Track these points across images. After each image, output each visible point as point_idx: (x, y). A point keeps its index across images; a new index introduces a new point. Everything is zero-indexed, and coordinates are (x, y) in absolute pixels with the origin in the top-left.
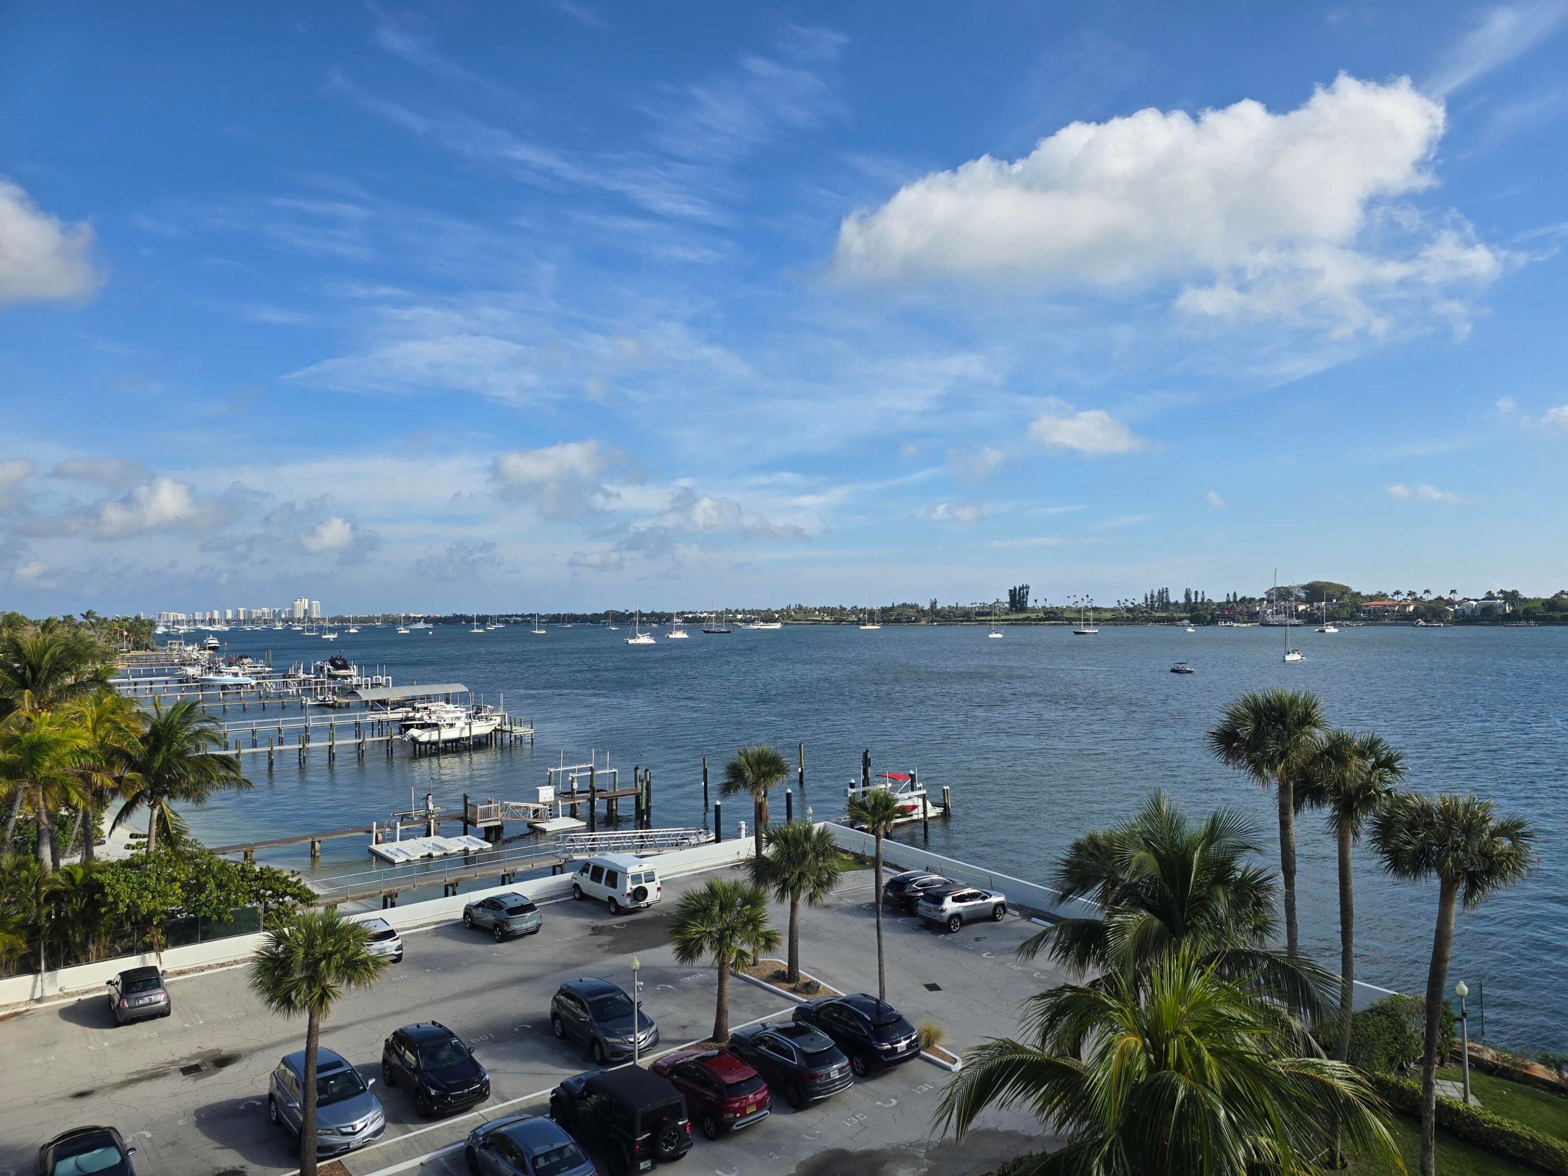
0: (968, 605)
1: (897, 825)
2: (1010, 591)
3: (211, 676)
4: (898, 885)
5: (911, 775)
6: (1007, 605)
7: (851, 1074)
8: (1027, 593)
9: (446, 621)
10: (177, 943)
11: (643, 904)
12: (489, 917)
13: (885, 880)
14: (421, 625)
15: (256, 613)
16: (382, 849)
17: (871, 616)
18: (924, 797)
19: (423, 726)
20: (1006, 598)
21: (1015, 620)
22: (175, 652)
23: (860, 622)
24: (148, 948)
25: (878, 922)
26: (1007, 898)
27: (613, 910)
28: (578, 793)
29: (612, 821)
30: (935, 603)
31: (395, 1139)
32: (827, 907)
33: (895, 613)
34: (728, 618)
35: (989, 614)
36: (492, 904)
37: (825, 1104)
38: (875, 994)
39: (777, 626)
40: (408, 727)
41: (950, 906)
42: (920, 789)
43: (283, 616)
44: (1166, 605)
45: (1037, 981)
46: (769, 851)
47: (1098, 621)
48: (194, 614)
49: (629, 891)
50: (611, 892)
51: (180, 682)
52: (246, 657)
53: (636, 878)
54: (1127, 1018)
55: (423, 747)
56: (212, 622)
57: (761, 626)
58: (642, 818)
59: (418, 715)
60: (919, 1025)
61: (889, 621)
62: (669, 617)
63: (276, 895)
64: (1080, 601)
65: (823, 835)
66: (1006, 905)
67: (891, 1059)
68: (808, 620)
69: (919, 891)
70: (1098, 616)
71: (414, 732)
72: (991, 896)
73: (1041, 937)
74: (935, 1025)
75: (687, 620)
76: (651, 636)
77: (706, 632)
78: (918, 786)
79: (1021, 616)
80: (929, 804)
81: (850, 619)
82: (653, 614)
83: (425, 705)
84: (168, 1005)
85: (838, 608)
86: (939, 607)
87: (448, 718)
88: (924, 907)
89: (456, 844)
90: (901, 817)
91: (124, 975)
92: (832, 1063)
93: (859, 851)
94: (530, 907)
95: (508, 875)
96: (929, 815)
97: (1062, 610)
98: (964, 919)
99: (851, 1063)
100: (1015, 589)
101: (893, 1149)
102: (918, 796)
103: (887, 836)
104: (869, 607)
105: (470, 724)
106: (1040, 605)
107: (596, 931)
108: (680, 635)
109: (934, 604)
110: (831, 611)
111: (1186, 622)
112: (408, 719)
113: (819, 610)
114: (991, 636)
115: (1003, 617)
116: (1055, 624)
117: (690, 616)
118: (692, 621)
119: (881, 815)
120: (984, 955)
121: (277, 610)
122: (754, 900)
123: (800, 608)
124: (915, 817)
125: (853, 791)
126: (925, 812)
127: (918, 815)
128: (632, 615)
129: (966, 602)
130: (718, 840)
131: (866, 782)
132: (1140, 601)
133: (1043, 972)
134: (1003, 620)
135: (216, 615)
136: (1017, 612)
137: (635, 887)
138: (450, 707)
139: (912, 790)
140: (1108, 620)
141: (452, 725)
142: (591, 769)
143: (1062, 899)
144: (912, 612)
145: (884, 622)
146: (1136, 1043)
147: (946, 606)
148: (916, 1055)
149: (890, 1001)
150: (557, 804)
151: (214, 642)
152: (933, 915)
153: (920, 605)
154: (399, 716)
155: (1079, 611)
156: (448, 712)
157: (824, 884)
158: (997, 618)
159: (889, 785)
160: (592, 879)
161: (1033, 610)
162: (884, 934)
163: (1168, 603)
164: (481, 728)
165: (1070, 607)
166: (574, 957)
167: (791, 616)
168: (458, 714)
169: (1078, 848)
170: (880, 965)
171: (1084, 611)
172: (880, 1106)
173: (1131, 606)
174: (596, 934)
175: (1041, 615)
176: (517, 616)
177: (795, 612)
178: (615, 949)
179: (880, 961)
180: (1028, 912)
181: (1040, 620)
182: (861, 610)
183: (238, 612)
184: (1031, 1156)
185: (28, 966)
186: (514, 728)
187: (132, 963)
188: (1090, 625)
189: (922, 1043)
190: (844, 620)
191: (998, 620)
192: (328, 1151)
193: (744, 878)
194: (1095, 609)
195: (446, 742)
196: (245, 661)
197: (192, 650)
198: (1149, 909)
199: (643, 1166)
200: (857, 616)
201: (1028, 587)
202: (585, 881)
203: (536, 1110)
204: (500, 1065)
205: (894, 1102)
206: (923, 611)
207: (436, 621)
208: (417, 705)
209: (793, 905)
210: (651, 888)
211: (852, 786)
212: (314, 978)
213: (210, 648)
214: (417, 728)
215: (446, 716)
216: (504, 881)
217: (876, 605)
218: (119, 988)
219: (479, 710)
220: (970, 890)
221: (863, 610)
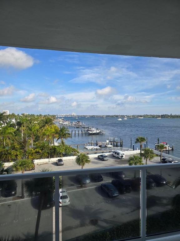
1: (164, 150)
3: (63, 123)
4: (163, 159)
5: (166, 143)
7: (156, 186)
9: (92, 116)
10: (63, 157)
11: (123, 158)
12: (101, 157)
14: (88, 117)
15: (67, 115)
16: (86, 147)
17: (159, 116)
18: (169, 146)
19: (90, 131)
22: (58, 120)
23: (157, 117)
24: (61, 157)
27: (118, 158)
28: (112, 142)
29: (117, 146)
31: (91, 184)
32: (151, 161)
34: (134, 116)
36: (102, 156)
38: (160, 175)
39: (143, 118)
40: (88, 131)
43: (71, 115)
46: (143, 152)
48: (60, 115)
49: (120, 156)
50: (118, 156)
51: (59, 124)
52: (67, 121)
53: (122, 154)
55: (90, 134)
56: (62, 116)
57: (140, 118)
58: (121, 146)
60: (167, 180)
61: (163, 117)
62: (124, 116)
63: (75, 152)
65: (151, 150)
67: (162, 184)
68: (148, 117)
69: (168, 161)
74: (170, 181)
76: (121, 119)
78: (168, 144)
82: (122, 116)
83: (90, 128)
84: (63, 164)
86: (172, 115)
87: (93, 130)
89: (96, 147)
91: (58, 160)
92: (153, 183)
93: (158, 154)
94: (107, 157)
96: (170, 149)
99: (156, 184)
103: (163, 152)
105: (96, 131)
107: (116, 161)
108: (126, 119)
110: (152, 116)
113: (150, 115)
118: (128, 117)
119: (162, 148)
122: (141, 159)
123: (146, 115)
127: (168, 149)
128: (118, 116)
130: (133, 150)
131: (158, 143)
138: (93, 128)
139: (166, 145)
141: (94, 131)
142: (114, 138)
144: (167, 116)
147: (174, 115)
148: (167, 185)
149: (162, 176)
150: (109, 143)
153: (169, 114)
154: (87, 129)
157: (152, 157)
159: (163, 144)
164: (98, 132)
166: (113, 164)
168: (95, 129)
170: (161, 172)
172: (160, 191)
176: (101, 116)
178: (119, 164)
183: (65, 114)
187: (59, 158)
190: (154, 117)
192: (84, 184)
193: (139, 155)
195: (93, 133)
199: (125, 192)
202: (114, 154)
203: (110, 183)
204: (104, 177)
205: (163, 191)
209: (146, 160)
210: (124, 156)
211: (156, 144)
213: (62, 119)
216: (102, 153)
217: (160, 115)
219: (97, 129)
220: (177, 161)
221: (158, 115)
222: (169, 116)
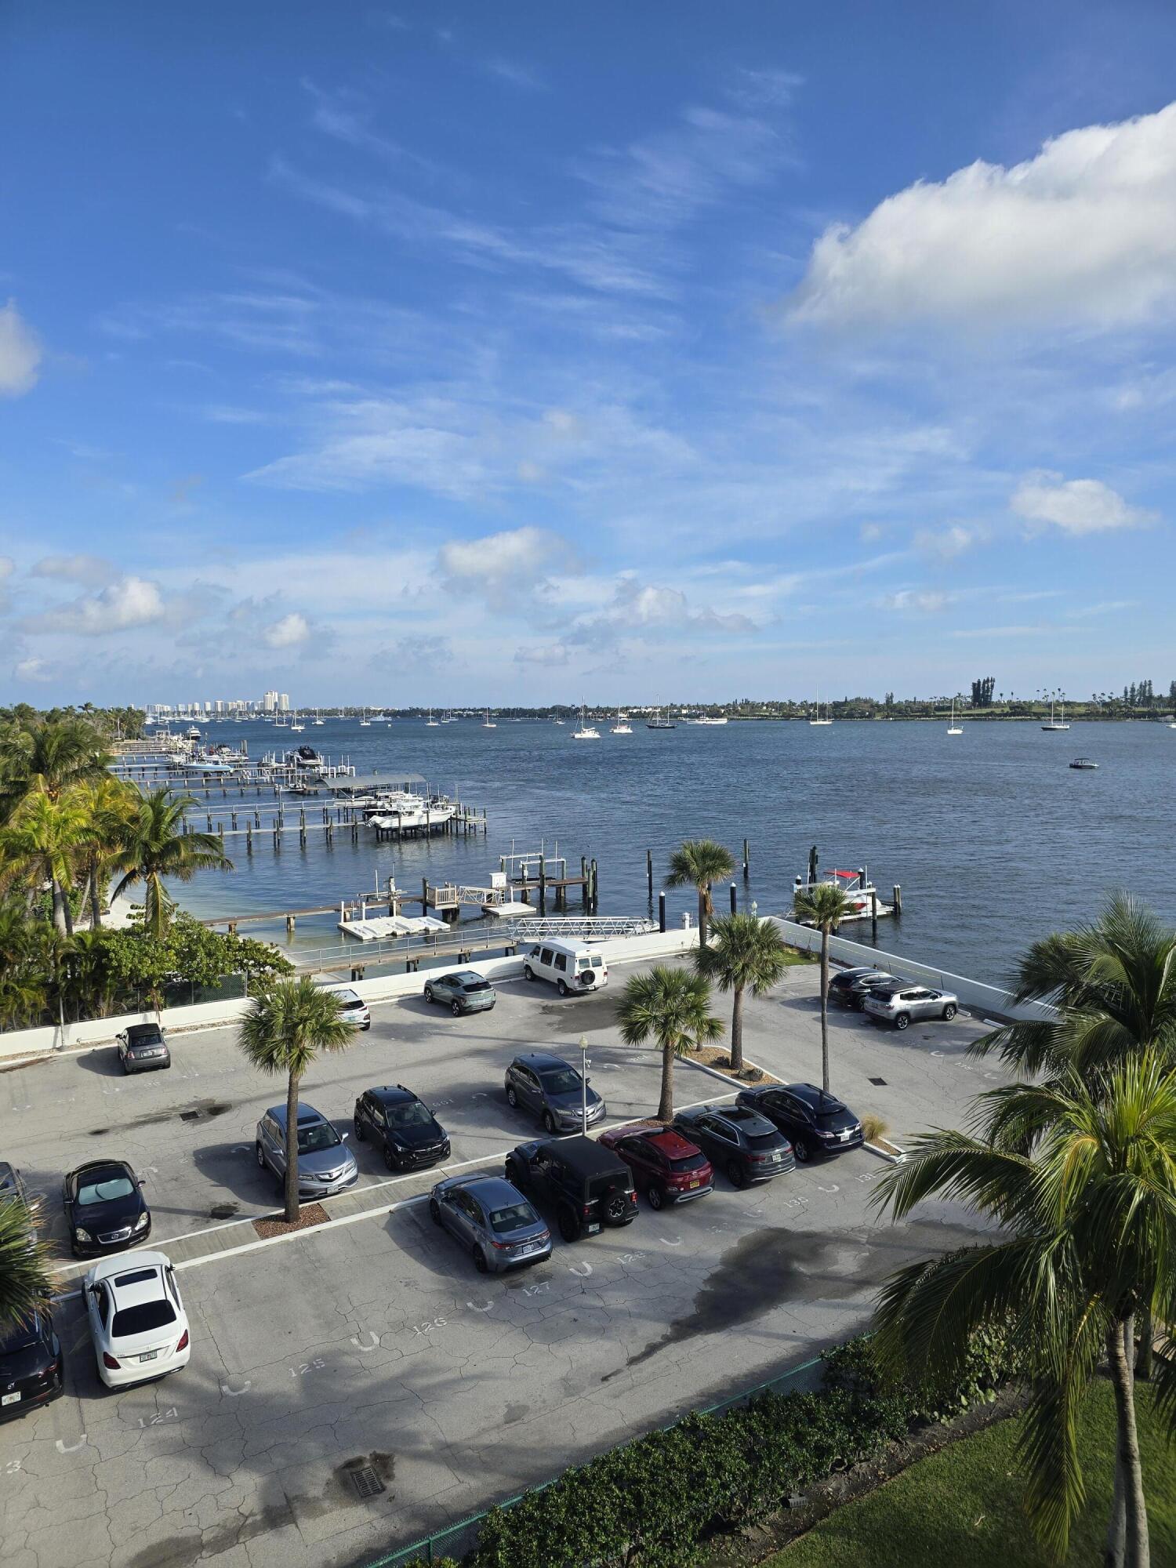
0: (927, 700)
1: (844, 922)
2: (974, 684)
3: (194, 764)
4: (840, 980)
5: (860, 873)
6: (969, 700)
7: (794, 1159)
8: (992, 686)
9: (403, 714)
10: (173, 1004)
11: (590, 987)
12: (447, 993)
13: (832, 974)
14: (380, 718)
15: (232, 705)
16: (350, 926)
17: (822, 711)
18: (873, 895)
19: (384, 814)
20: (968, 692)
21: (978, 715)
22: (162, 742)
23: (810, 717)
24: (149, 1007)
25: (823, 1015)
26: (959, 998)
27: (562, 991)
28: (529, 880)
29: (560, 907)
30: (892, 697)
31: (366, 1187)
32: (771, 999)
33: (847, 708)
34: (672, 713)
35: (949, 709)
36: (450, 981)
37: (766, 1185)
38: (820, 1085)
39: (723, 721)
40: (371, 814)
41: (898, 1003)
42: (869, 887)
43: (256, 709)
44: (1148, 699)
45: (987, 1081)
46: (713, 942)
47: (1069, 717)
48: (177, 706)
49: (577, 974)
50: (560, 974)
51: (168, 768)
52: (225, 747)
53: (584, 962)
54: (1084, 1119)
55: (385, 833)
56: (194, 713)
57: (706, 721)
58: (588, 905)
59: (380, 803)
60: (863, 1117)
61: (841, 716)
62: (614, 712)
63: (259, 964)
64: (1051, 694)
65: (769, 929)
66: (957, 1004)
67: (833, 1147)
68: (755, 716)
69: (865, 988)
70: (1070, 710)
71: (377, 819)
72: (941, 995)
73: (992, 1038)
74: (877, 1119)
75: (631, 715)
76: (596, 730)
77: (650, 727)
78: (867, 884)
79: (985, 711)
80: (878, 902)
81: (799, 714)
82: (598, 709)
83: (387, 794)
84: (168, 1058)
85: (788, 703)
86: (895, 701)
87: (407, 806)
88: (870, 1003)
89: (417, 925)
90: (849, 914)
91: (131, 1030)
92: (773, 1147)
93: (805, 947)
94: (485, 985)
95: (464, 954)
96: (879, 913)
97: (1031, 705)
98: (913, 1016)
99: (793, 1148)
100: (979, 682)
101: (834, 1232)
102: (868, 894)
103: (834, 933)
104: (819, 702)
105: (427, 812)
106: (1005, 700)
107: (547, 1010)
108: (624, 730)
109: (889, 699)
110: (779, 707)
111: (1171, 717)
112: (370, 806)
113: (767, 705)
114: (950, 732)
115: (965, 712)
116: (1021, 720)
117: (635, 711)
119: (828, 911)
120: (932, 1054)
121: (250, 702)
122: (698, 988)
123: (747, 703)
124: (864, 915)
125: (800, 887)
126: (874, 910)
127: (867, 912)
128: (578, 710)
129: (925, 697)
130: (662, 930)
131: (813, 879)
132: (1119, 694)
133: (994, 1073)
134: (964, 716)
135: (197, 708)
136: (981, 706)
137: (583, 970)
138: (409, 796)
139: (861, 888)
140: (1080, 715)
141: (411, 813)
142: (541, 858)
143: (1017, 1000)
144: (866, 707)
145: (836, 717)
146: (1093, 1145)
147: (903, 700)
148: (859, 1145)
149: (833, 1092)
150: (508, 890)
151: (195, 732)
152: (881, 1012)
153: (875, 700)
154: (363, 803)
155: (1049, 705)
156: (407, 801)
157: (769, 976)
158: (958, 713)
159: (837, 882)
160: (542, 961)
161: (998, 705)
162: (829, 1028)
163: (1151, 697)
164: (438, 817)
165: (1039, 702)
166: (525, 1033)
167: (737, 711)
168: (417, 803)
169: (1038, 951)
170: (825, 1058)
171: (1055, 706)
172: (821, 1191)
173: (1108, 700)
174: (546, 1013)
175: (1007, 709)
176: (469, 710)
177: (742, 708)
178: (563, 1028)
179: (824, 1054)
180: (980, 1014)
181: (1006, 715)
182: (812, 704)
183: (216, 704)
184: (976, 1248)
185: (49, 1019)
186: (468, 817)
187: (136, 1020)
188: (1060, 720)
189: (865, 1134)
190: (793, 716)
191: (959, 716)
192: (308, 1194)
193: (688, 966)
194: (1067, 704)
195: (405, 829)
196: (225, 750)
197: (177, 740)
198: (1112, 1013)
199: (591, 1228)
200: (807, 711)
201: (993, 680)
202: (536, 963)
203: (492, 1171)
204: (459, 1128)
205: (837, 1188)
206: (877, 705)
207: (394, 714)
208: (379, 794)
209: (737, 995)
210: (598, 972)
211: (798, 882)
212: (291, 1040)
213: (193, 738)
214: (379, 815)
215: (405, 804)
216: (461, 959)
217: (828, 700)
218: (127, 1041)
219: (435, 799)
220: (919, 989)
221: (814, 705)
222: (877, 707)
